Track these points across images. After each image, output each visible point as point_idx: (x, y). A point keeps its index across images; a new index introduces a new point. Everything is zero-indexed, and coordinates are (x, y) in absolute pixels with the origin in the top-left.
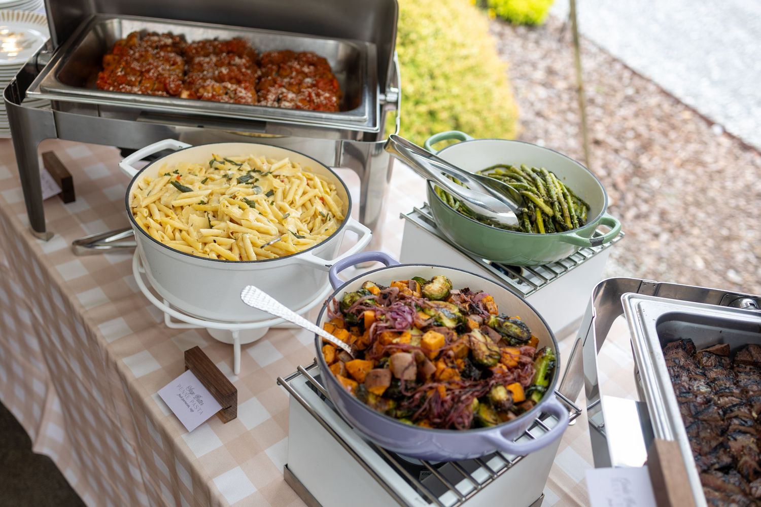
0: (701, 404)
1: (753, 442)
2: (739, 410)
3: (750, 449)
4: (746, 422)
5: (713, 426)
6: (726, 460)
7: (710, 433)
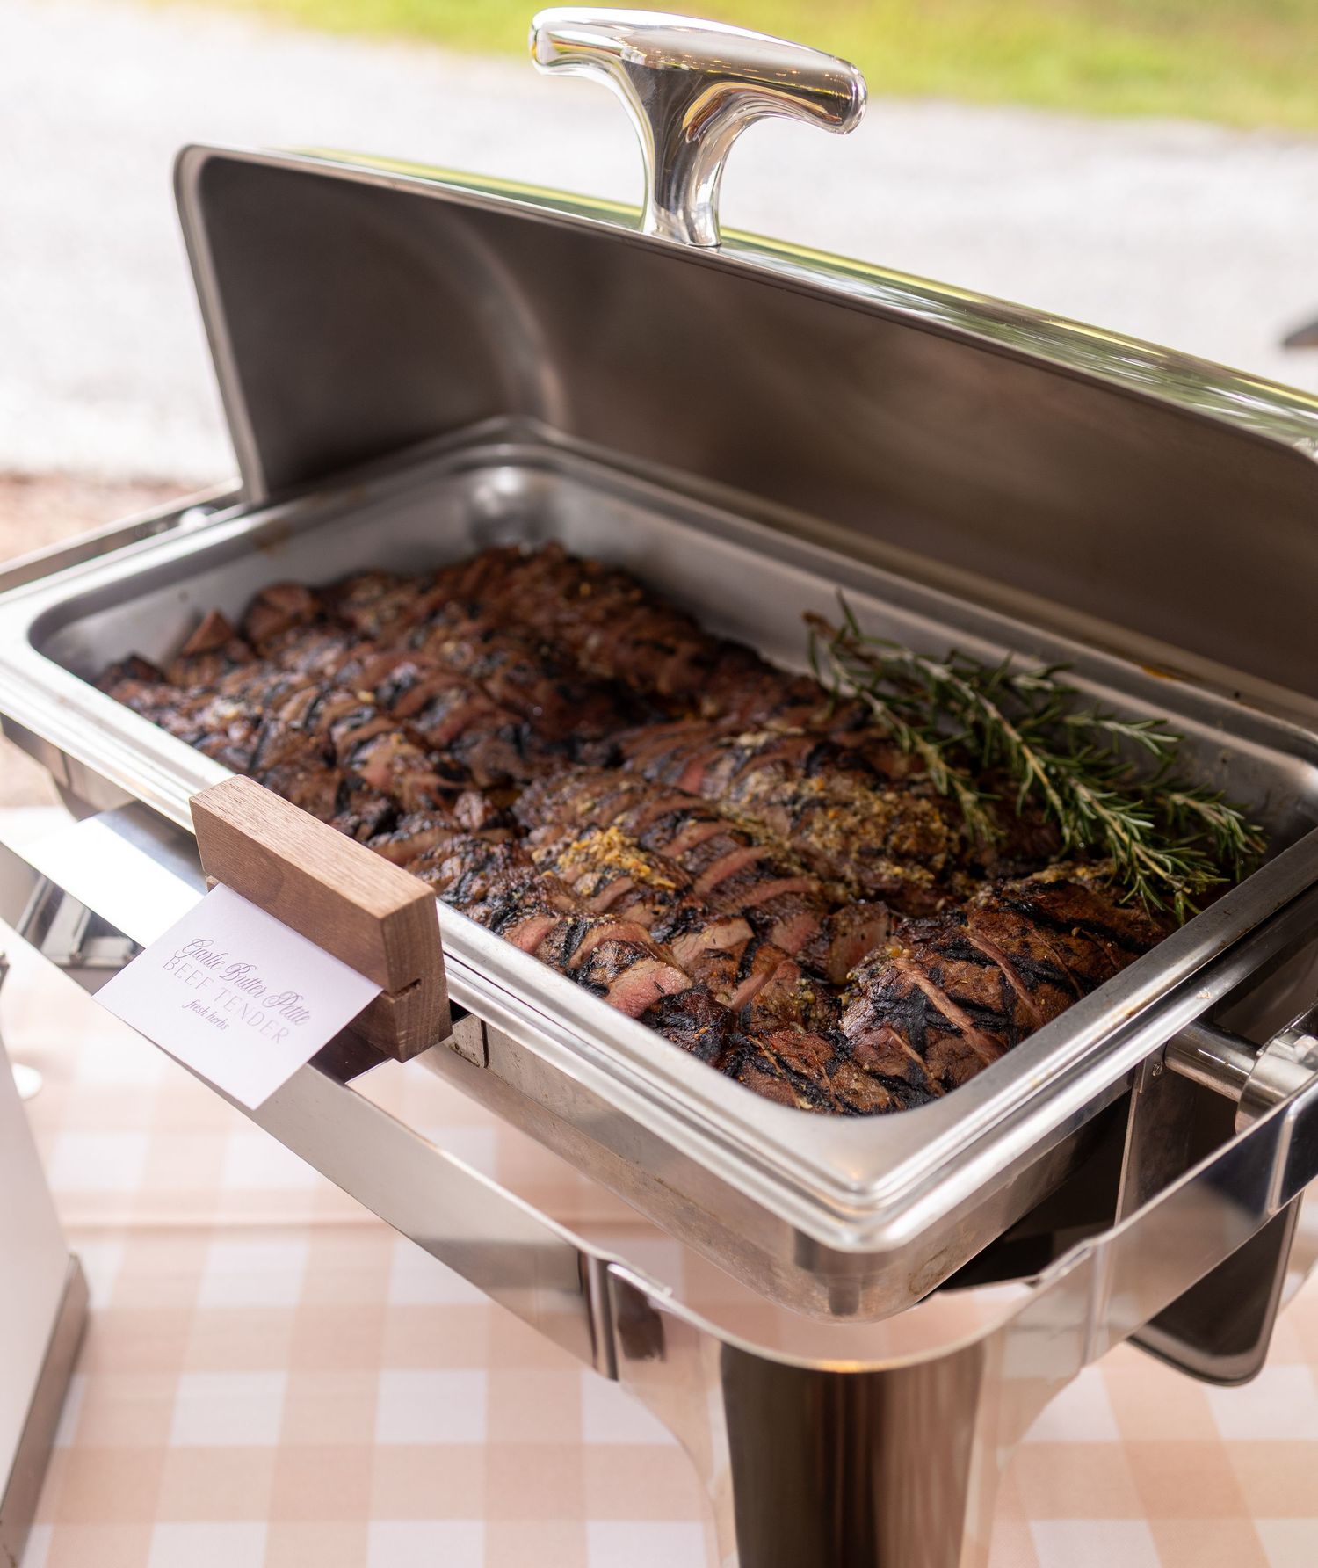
0: (246, 740)
1: (400, 742)
2: (329, 704)
3: (405, 759)
4: (359, 715)
5: (302, 760)
6: (375, 809)
7: (306, 779)
